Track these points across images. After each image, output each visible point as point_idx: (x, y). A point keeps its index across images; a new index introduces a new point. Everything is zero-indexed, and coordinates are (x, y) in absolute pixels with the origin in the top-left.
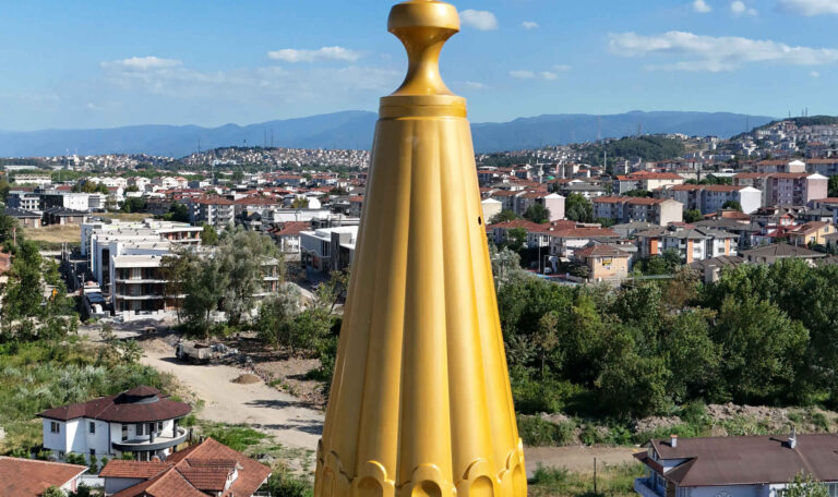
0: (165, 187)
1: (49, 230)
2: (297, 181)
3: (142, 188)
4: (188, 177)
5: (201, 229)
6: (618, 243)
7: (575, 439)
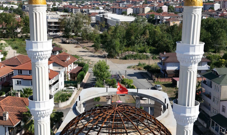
0: (63, 5)
2: (98, 3)
3: (57, 5)
4: (69, 3)
5: (70, 14)
6: (178, 17)
7: (151, 58)
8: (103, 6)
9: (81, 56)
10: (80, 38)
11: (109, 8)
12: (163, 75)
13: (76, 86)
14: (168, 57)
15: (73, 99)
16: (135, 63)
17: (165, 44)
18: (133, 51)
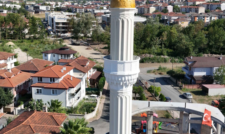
0: (65, 5)
1: (37, 15)
2: (100, 3)
3: (60, 5)
5: (76, 14)
6: (186, 18)
7: (169, 61)
8: (106, 6)
9: (94, 59)
10: (90, 39)
12: (189, 81)
14: (195, 62)
18: (149, 53)
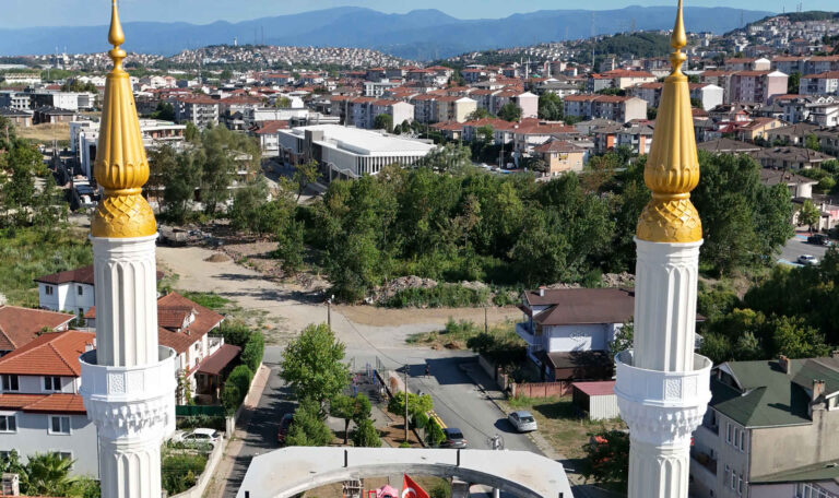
0: (153, 87)
1: (40, 128)
2: (284, 80)
4: (177, 77)
5: (184, 127)
6: (576, 139)
7: (489, 301)
8: (303, 92)
10: (226, 222)
11: (328, 102)
12: (539, 371)
13: (220, 426)
14: (553, 306)
15: (213, 478)
16: (432, 320)
17: (540, 248)
18: (424, 274)
